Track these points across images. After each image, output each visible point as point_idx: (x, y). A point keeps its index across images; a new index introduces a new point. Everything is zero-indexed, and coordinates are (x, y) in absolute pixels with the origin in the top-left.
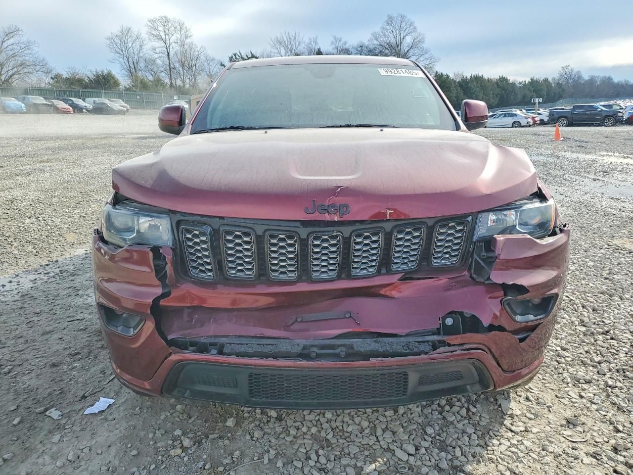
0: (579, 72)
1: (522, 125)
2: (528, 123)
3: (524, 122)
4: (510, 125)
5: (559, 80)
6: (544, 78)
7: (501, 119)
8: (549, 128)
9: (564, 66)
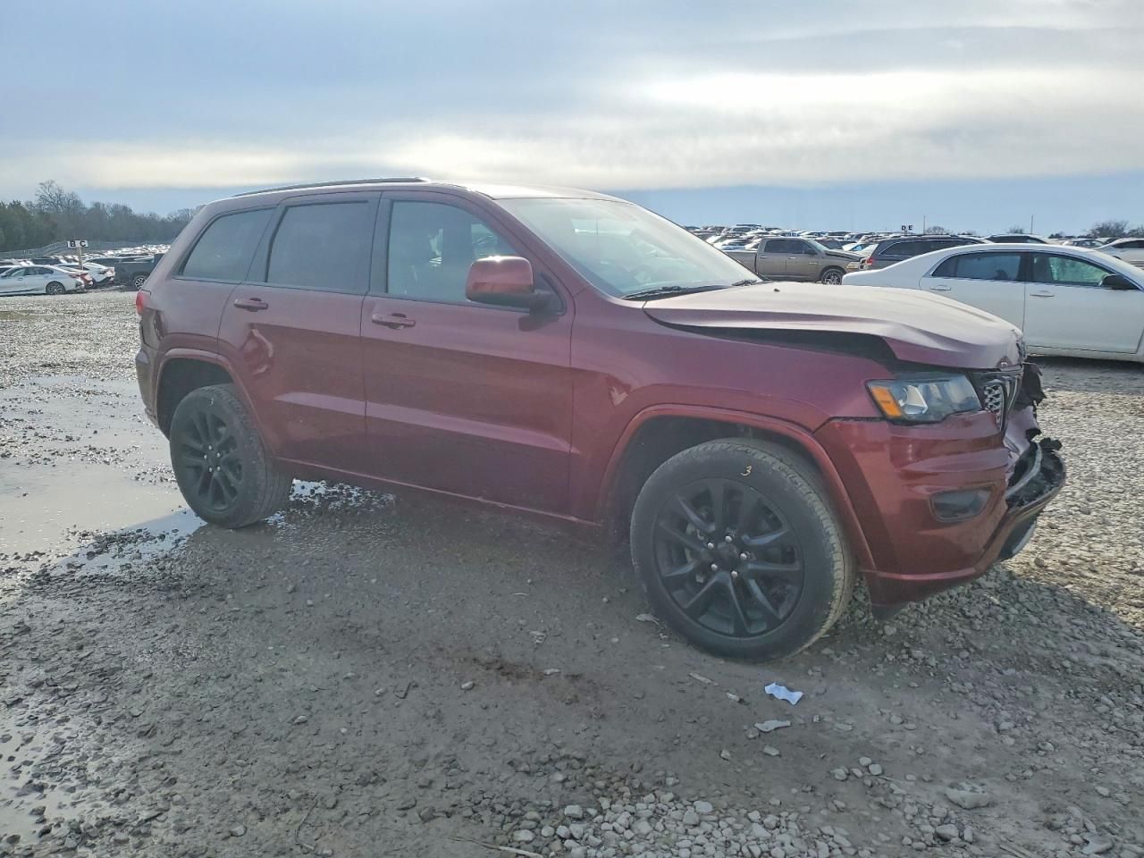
0: (72, 194)
1: (67, 289)
2: (77, 285)
3: (69, 284)
4: (41, 290)
5: (40, 205)
6: (12, 202)
7: (20, 279)
8: (106, 294)
9: (44, 181)
